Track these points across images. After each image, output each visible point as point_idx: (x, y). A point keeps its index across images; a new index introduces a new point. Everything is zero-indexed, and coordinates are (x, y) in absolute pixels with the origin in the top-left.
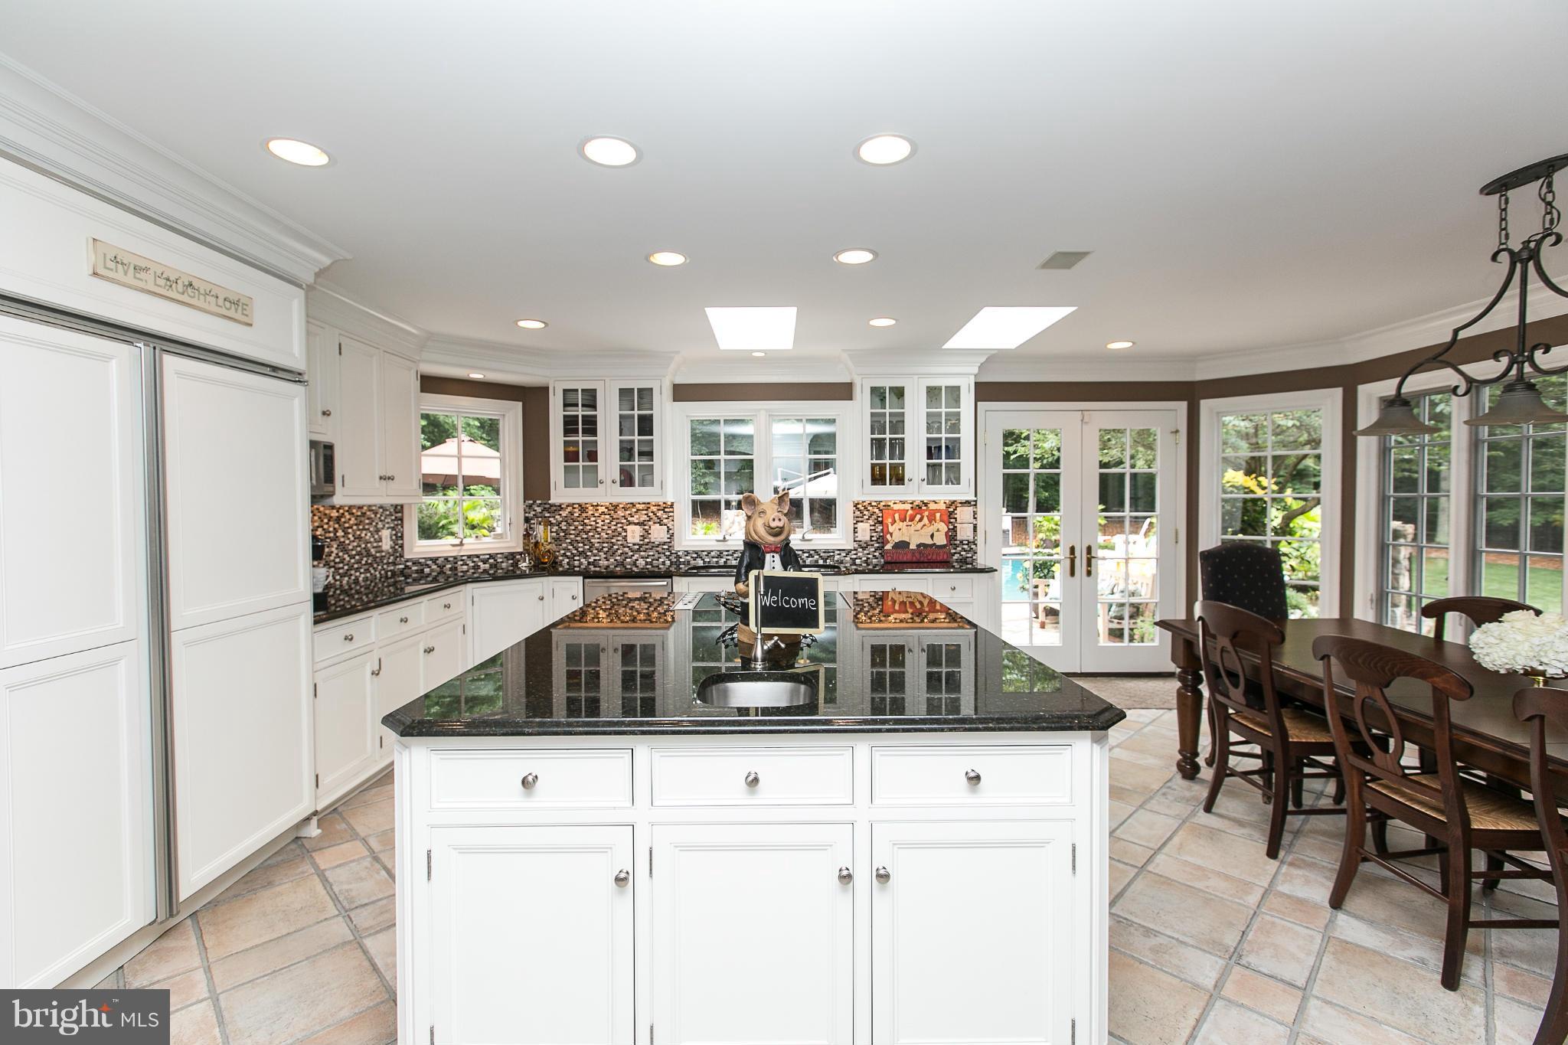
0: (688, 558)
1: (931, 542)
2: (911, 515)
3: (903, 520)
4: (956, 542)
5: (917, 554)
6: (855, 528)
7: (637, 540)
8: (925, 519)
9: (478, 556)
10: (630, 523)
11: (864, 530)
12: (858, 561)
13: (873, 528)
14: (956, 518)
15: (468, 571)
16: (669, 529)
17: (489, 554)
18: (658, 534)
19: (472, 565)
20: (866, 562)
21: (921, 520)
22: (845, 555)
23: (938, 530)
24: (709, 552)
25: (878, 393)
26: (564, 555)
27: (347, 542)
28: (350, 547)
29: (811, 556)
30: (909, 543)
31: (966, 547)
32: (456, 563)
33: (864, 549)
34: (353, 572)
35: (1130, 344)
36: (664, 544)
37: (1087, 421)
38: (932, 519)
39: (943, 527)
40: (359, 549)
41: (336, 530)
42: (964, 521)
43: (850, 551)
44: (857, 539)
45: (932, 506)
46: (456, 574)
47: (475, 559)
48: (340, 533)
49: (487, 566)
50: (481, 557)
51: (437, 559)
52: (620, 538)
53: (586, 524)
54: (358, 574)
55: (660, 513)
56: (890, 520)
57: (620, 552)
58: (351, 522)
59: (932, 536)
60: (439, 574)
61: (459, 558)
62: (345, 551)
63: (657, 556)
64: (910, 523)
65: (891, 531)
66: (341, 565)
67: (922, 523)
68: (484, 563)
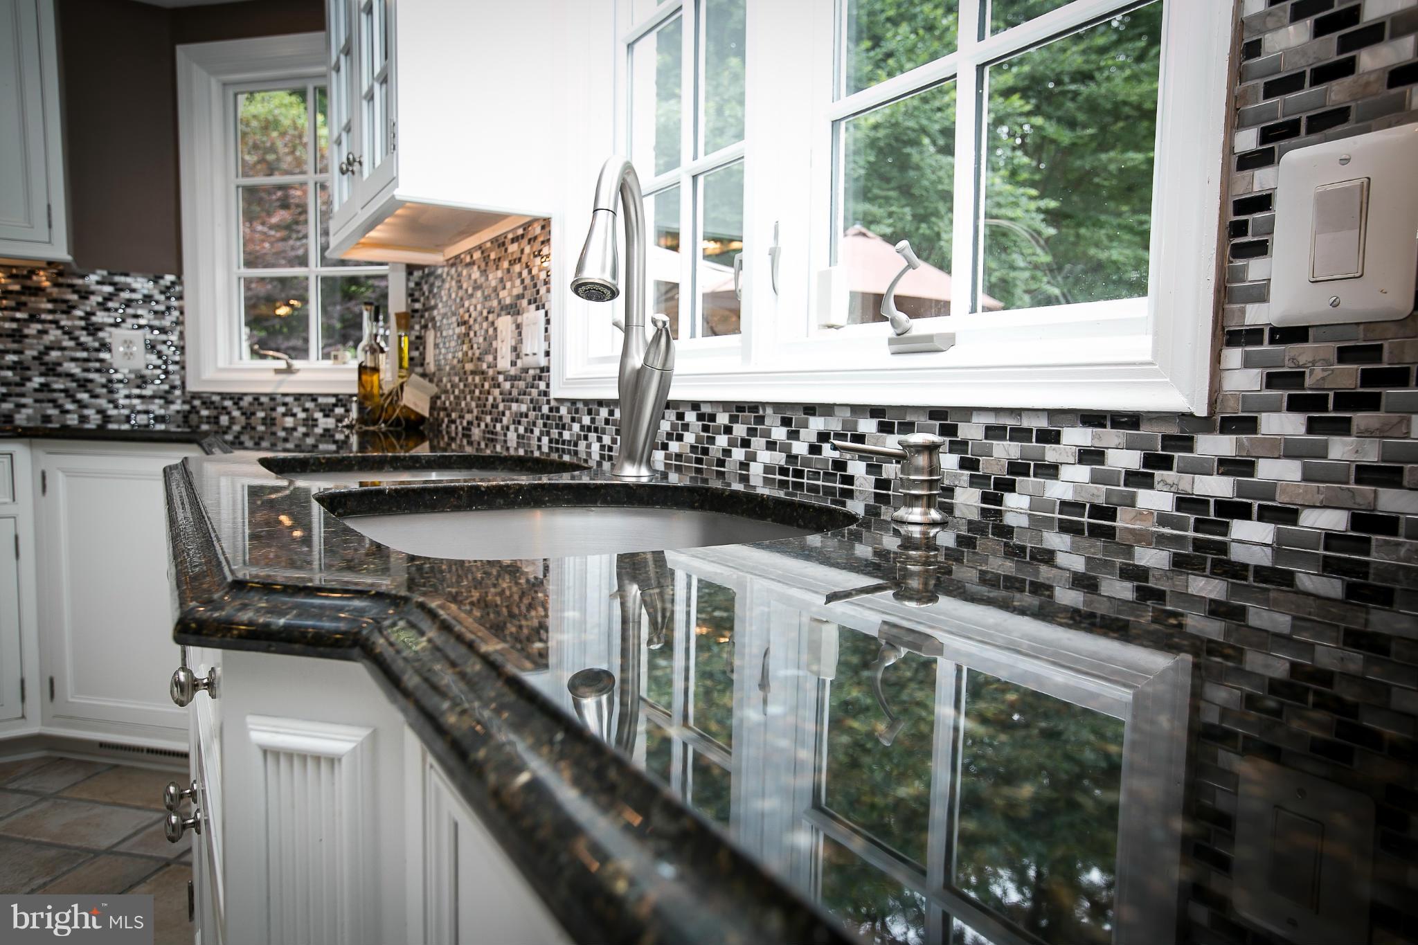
9: (313, 398)
15: (294, 429)
17: (336, 396)
19: (301, 415)
22: (1132, 460)
32: (273, 409)
46: (274, 434)
47: (309, 405)
49: (330, 423)
50: (321, 400)
51: (241, 397)
60: (244, 428)
61: (280, 399)
68: (326, 416)
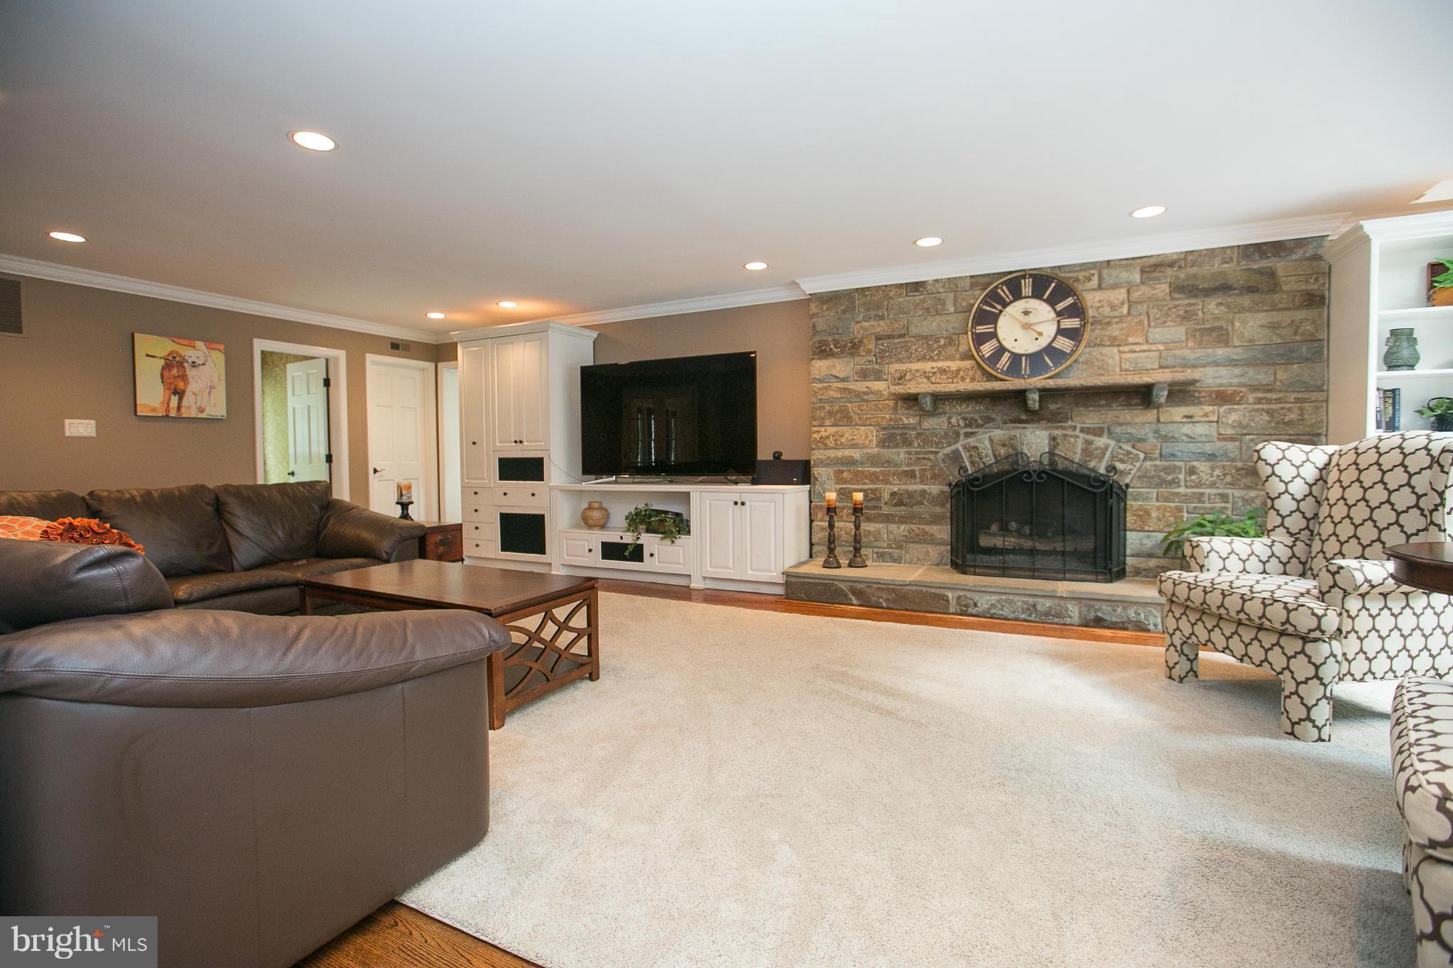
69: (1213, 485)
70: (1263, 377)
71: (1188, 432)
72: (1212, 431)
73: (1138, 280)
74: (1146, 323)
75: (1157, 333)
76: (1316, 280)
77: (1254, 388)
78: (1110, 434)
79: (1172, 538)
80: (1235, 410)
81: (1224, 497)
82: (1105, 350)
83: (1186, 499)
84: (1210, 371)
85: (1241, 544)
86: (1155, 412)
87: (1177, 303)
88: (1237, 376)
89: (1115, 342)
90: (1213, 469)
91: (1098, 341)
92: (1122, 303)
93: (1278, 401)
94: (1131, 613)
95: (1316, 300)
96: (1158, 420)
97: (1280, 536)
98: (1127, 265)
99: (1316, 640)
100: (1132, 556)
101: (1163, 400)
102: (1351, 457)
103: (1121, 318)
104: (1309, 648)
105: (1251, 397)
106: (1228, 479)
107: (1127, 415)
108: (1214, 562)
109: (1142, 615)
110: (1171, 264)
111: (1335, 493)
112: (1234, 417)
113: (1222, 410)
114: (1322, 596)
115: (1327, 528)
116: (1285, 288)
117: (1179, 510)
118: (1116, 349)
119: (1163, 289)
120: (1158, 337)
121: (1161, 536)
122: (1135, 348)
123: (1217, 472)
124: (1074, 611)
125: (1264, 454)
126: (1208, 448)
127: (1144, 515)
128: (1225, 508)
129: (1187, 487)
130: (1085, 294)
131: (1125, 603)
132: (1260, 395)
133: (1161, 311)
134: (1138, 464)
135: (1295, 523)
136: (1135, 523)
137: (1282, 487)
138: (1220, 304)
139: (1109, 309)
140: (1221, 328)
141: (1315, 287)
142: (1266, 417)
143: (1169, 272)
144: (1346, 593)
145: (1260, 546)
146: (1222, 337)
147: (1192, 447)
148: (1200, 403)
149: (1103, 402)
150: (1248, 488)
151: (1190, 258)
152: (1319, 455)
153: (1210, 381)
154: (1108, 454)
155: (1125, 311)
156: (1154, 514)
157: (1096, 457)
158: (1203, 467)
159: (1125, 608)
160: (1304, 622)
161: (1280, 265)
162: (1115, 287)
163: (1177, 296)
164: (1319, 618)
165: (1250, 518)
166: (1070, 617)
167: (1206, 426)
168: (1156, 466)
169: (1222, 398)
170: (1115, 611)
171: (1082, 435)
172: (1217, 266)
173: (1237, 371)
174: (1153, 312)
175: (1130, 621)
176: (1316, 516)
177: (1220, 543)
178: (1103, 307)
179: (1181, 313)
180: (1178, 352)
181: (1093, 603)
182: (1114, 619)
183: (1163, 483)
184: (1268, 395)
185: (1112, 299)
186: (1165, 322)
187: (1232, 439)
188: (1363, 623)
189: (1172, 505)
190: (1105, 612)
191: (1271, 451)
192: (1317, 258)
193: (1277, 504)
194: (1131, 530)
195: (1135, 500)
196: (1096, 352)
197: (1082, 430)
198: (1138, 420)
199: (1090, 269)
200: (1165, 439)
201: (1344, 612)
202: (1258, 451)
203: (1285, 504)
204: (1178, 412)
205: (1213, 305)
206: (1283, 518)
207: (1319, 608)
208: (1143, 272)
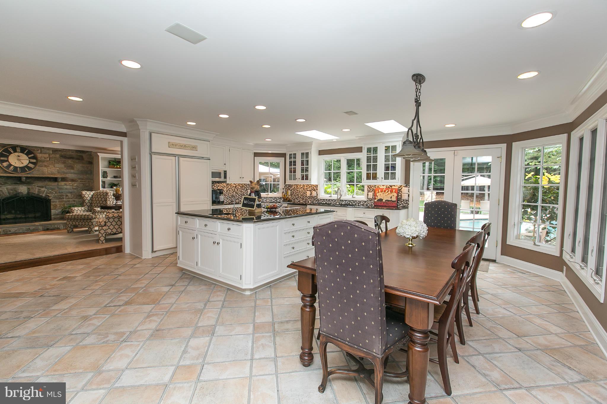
0: (321, 201)
1: (391, 200)
2: (384, 190)
3: (382, 192)
4: (401, 200)
5: (385, 204)
6: (368, 194)
7: (309, 195)
8: (389, 191)
10: (308, 190)
11: (371, 195)
12: (368, 205)
13: (373, 194)
14: (402, 192)
16: (317, 193)
17: (275, 197)
18: (314, 193)
20: (371, 205)
21: (388, 192)
22: (364, 202)
23: (393, 196)
24: (327, 200)
25: (369, 150)
26: (293, 199)
27: (238, 192)
28: (239, 193)
29: (354, 202)
30: (383, 200)
31: (405, 202)
33: (370, 201)
34: (239, 199)
35: (454, 125)
36: (316, 197)
37: (456, 154)
38: (391, 192)
39: (396, 195)
40: (241, 194)
41: (235, 189)
42: (404, 193)
43: (366, 201)
44: (368, 198)
45: (393, 187)
48: (236, 190)
50: (273, 198)
52: (305, 195)
53: (297, 191)
54: (241, 199)
55: (315, 188)
56: (377, 192)
57: (305, 198)
58: (239, 188)
59: (391, 197)
62: (237, 194)
63: (314, 200)
64: (384, 193)
65: (377, 195)
66: (236, 197)
67: (388, 193)
69: (72, 199)
70: (81, 177)
71: (65, 187)
72: (71, 187)
73: (52, 153)
74: (54, 163)
75: (57, 165)
76: (91, 159)
77: (80, 179)
78: (46, 188)
79: (63, 210)
80: (76, 183)
81: (74, 201)
82: (43, 168)
83: (66, 201)
84: (70, 175)
85: (80, 208)
86: (57, 183)
87: (62, 159)
88: (76, 176)
89: (45, 166)
90: (72, 195)
91: (41, 166)
92: (47, 158)
93: (84, 182)
94: (56, 226)
95: (91, 163)
96: (58, 185)
97: (86, 207)
98: (48, 149)
99: (92, 219)
100: (53, 215)
101: (60, 181)
102: (99, 193)
103: (47, 161)
104: (91, 221)
105: (79, 181)
106: (75, 197)
107: (50, 183)
108: (75, 212)
109: (58, 226)
110: (60, 151)
111: (94, 199)
112: (75, 185)
113: (73, 183)
114: (92, 214)
115: (93, 204)
116: (85, 160)
117: (64, 204)
118: (46, 168)
119: (58, 156)
120: (57, 166)
121: (60, 210)
122: (51, 168)
123: (72, 196)
124: (41, 228)
125: (83, 193)
126: (70, 191)
127: (55, 206)
128: (75, 203)
129: (66, 199)
130: (37, 154)
131: (54, 224)
132: (81, 180)
133: (58, 161)
134: (53, 195)
135: (88, 204)
136: (53, 208)
137: (86, 198)
138: (72, 161)
139: (44, 158)
140: (72, 166)
141: (91, 160)
142: (82, 185)
143: (59, 152)
144: (96, 213)
145: (83, 208)
146: (72, 168)
147: (67, 191)
148: (68, 181)
149: (43, 180)
150: (79, 199)
151: (64, 150)
152: (92, 193)
153: (70, 177)
154: (45, 192)
155: (48, 159)
156: (58, 205)
157: (42, 193)
158: (69, 195)
159: (54, 226)
160: (90, 217)
161: (84, 156)
162: (45, 153)
163: (61, 158)
164: (92, 216)
165: (80, 205)
166: (40, 229)
167: (70, 186)
168: (58, 195)
169: (73, 180)
170: (52, 226)
171: (37, 188)
172: (70, 153)
173: (76, 175)
174: (56, 160)
175: (56, 228)
176: (92, 203)
177: (76, 208)
178: (42, 158)
179: (63, 162)
180: (62, 170)
181: (46, 225)
182: (52, 228)
183: (60, 198)
184: (82, 180)
185: (45, 156)
186: (59, 163)
187: (75, 189)
188: (98, 217)
189: (63, 203)
190: (49, 227)
191: (84, 192)
192: (91, 155)
193: (86, 201)
194: (52, 209)
195: (53, 202)
196: (41, 168)
197: (37, 186)
198: (53, 184)
199: (38, 148)
200: (61, 189)
201: (95, 215)
202: (82, 193)
203: (87, 201)
204: (63, 183)
205: (70, 161)
206: (86, 203)
207: (92, 215)
208: (52, 151)
